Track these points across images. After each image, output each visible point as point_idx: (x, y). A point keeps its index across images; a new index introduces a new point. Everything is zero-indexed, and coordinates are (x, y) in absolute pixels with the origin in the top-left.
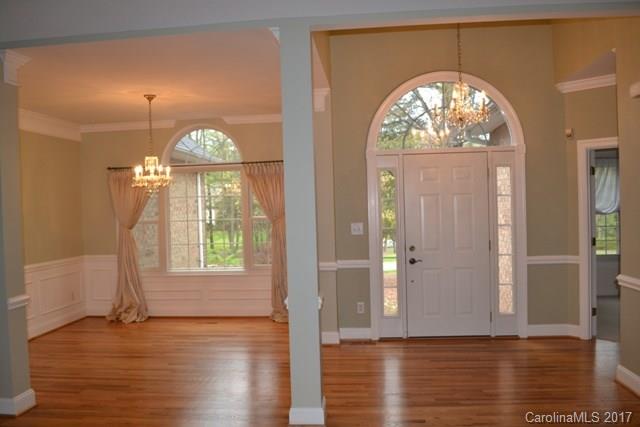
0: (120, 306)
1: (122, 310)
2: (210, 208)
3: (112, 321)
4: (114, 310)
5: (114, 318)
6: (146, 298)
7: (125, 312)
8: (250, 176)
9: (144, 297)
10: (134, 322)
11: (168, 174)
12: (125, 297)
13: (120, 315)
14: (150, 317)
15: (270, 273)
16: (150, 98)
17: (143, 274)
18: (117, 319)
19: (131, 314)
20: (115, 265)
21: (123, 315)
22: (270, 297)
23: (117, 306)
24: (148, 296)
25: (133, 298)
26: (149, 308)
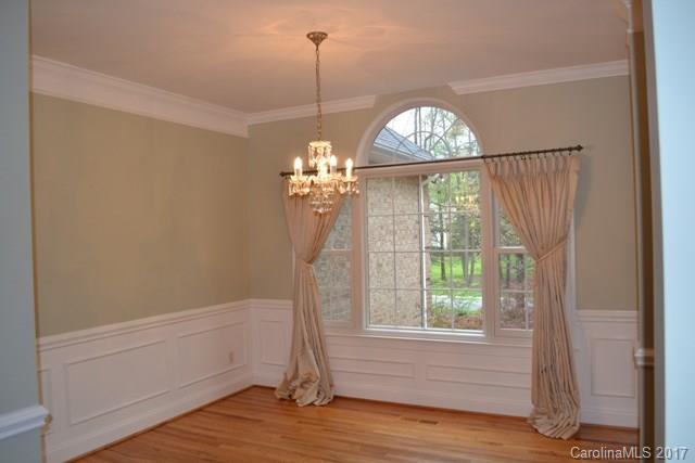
0: (295, 377)
1: (297, 383)
2: (441, 231)
3: (282, 400)
4: (287, 383)
5: (285, 395)
6: (332, 368)
7: (301, 386)
8: (495, 177)
9: (327, 368)
10: (312, 404)
11: (349, 172)
12: (300, 365)
13: (294, 390)
14: (336, 397)
15: (530, 344)
16: (317, 38)
17: (327, 332)
18: (290, 396)
19: (309, 391)
20: (290, 314)
21: (299, 392)
22: (530, 386)
23: (289, 378)
24: (335, 366)
25: (312, 367)
26: (336, 383)
